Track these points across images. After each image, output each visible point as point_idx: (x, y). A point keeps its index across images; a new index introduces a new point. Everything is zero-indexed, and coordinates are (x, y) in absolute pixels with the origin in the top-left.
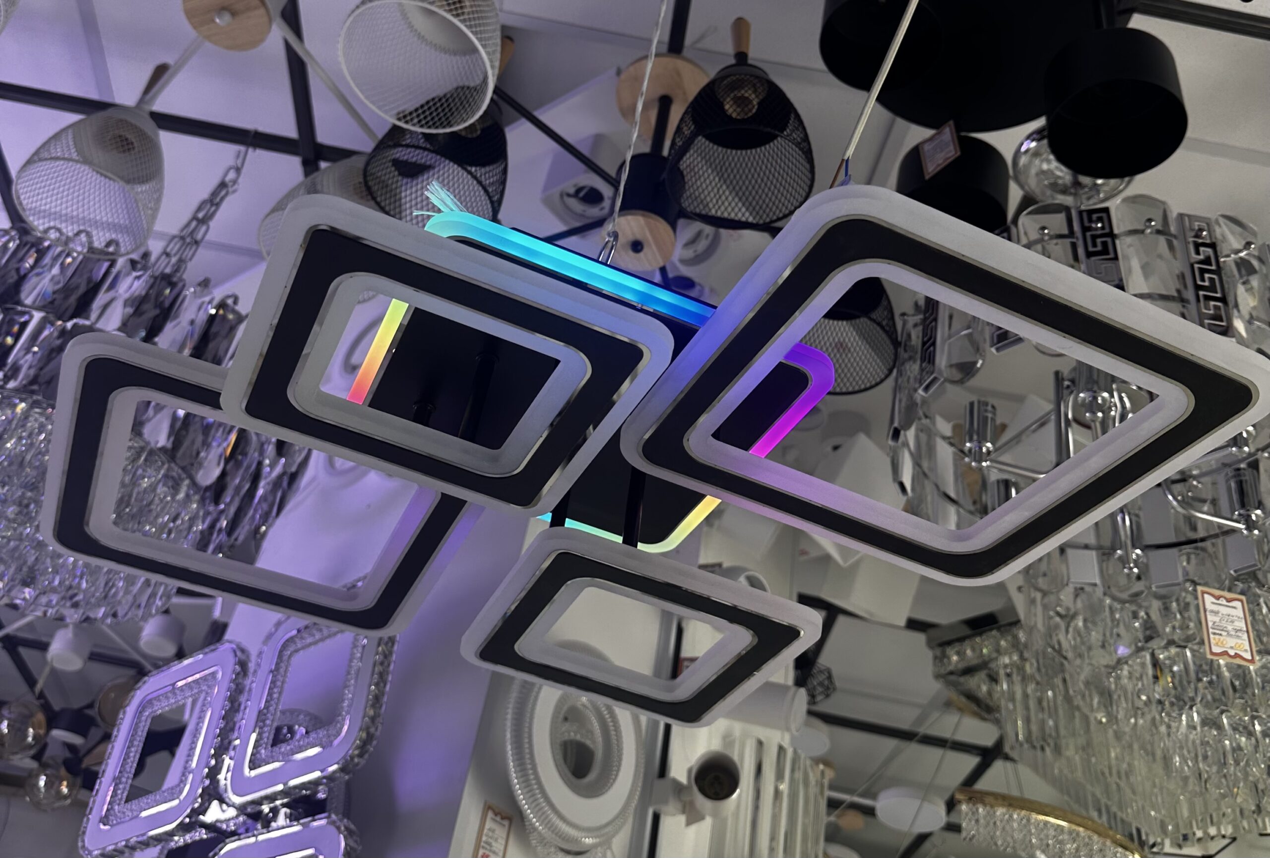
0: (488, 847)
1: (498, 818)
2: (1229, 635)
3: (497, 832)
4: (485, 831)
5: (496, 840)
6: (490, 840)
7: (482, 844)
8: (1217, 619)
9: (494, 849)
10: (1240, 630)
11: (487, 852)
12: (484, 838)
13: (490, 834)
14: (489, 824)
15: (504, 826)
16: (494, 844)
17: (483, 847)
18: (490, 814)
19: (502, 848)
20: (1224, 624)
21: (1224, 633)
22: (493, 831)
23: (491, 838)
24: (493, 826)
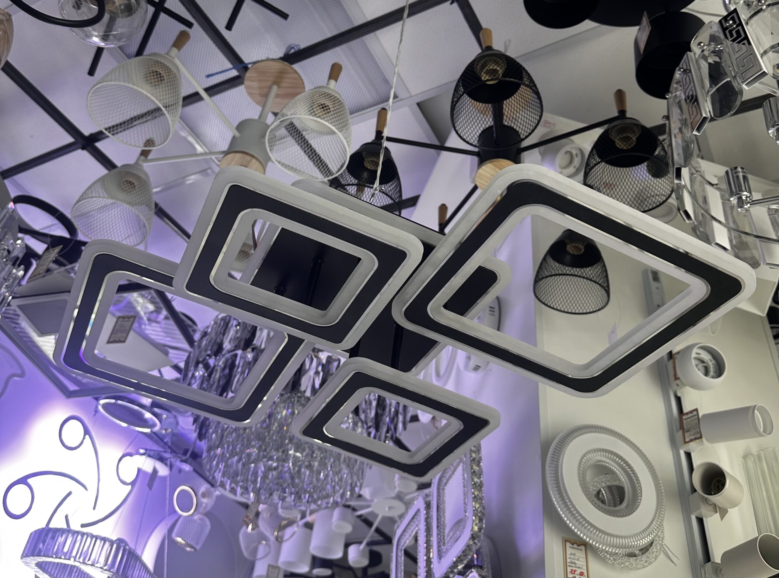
0: (574, 565)
1: (575, 546)
3: (576, 555)
4: (568, 556)
5: (578, 560)
6: (573, 561)
7: (568, 564)
9: (578, 566)
11: (574, 569)
12: (568, 560)
13: (572, 557)
14: (569, 551)
15: (581, 550)
16: (577, 562)
17: (570, 566)
18: (568, 545)
19: (585, 564)
22: (574, 554)
23: (574, 559)
24: (573, 551)
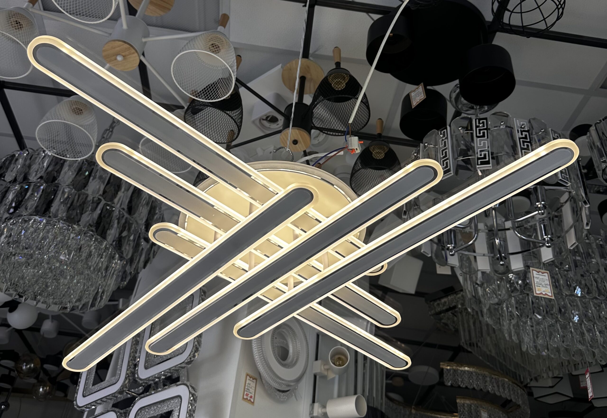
1: (251, 379)
2: (543, 286)
3: (251, 384)
8: (538, 280)
9: (250, 391)
10: (547, 285)
11: (248, 393)
12: (246, 387)
14: (248, 382)
15: (254, 382)
17: (246, 391)
18: (248, 377)
19: (254, 391)
20: (541, 282)
21: (541, 286)
23: (249, 387)
24: (250, 382)
